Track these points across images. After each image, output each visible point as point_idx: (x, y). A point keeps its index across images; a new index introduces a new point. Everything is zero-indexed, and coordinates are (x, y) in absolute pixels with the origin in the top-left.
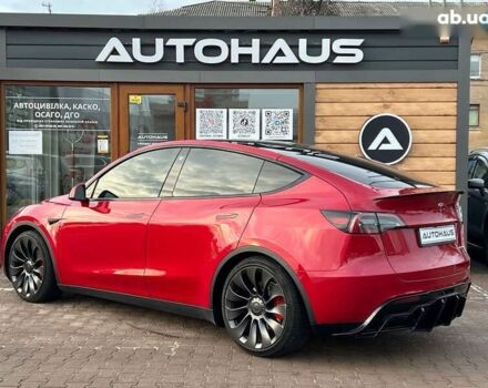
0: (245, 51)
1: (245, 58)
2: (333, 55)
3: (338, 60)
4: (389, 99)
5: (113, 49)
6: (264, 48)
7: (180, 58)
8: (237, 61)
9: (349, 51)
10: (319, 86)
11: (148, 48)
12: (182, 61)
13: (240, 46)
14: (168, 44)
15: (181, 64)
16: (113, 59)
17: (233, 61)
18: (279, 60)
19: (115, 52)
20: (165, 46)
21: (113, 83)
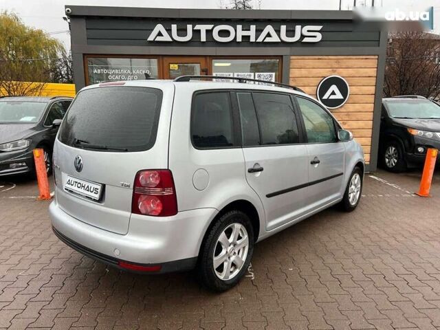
0: (246, 33)
1: (246, 38)
2: (303, 36)
3: (306, 40)
4: (337, 66)
5: (159, 32)
6: (259, 32)
7: (203, 38)
8: (241, 40)
9: (313, 34)
10: (293, 58)
11: (182, 31)
12: (205, 40)
13: (243, 30)
14: (195, 28)
16: (159, 39)
17: (238, 40)
18: (268, 40)
19: (160, 34)
20: (193, 30)
21: (159, 55)
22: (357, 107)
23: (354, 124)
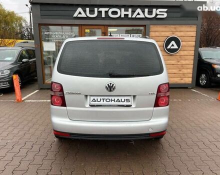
0: (126, 13)
1: (126, 15)
2: (157, 15)
3: (158, 17)
4: (175, 31)
6: (133, 12)
7: (103, 16)
9: (162, 13)
10: (151, 26)
11: (92, 12)
13: (125, 11)
15: (103, 18)
16: (79, 16)
18: (138, 16)
19: (80, 13)
20: (98, 11)
21: (79, 25)
22: (186, 53)
23: (183, 62)
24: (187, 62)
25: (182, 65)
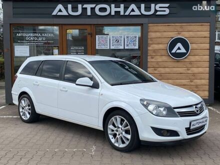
0: (117, 9)
1: (117, 13)
2: (156, 11)
3: (158, 13)
4: (180, 30)
5: (59, 9)
6: (126, 8)
7: (89, 13)
9: (163, 9)
10: (150, 25)
11: (75, 9)
13: (115, 7)
15: (89, 16)
16: (60, 14)
17: (112, 14)
18: (132, 13)
20: (82, 8)
21: (59, 24)
23: (195, 70)
24: (200, 70)
25: (194, 74)
